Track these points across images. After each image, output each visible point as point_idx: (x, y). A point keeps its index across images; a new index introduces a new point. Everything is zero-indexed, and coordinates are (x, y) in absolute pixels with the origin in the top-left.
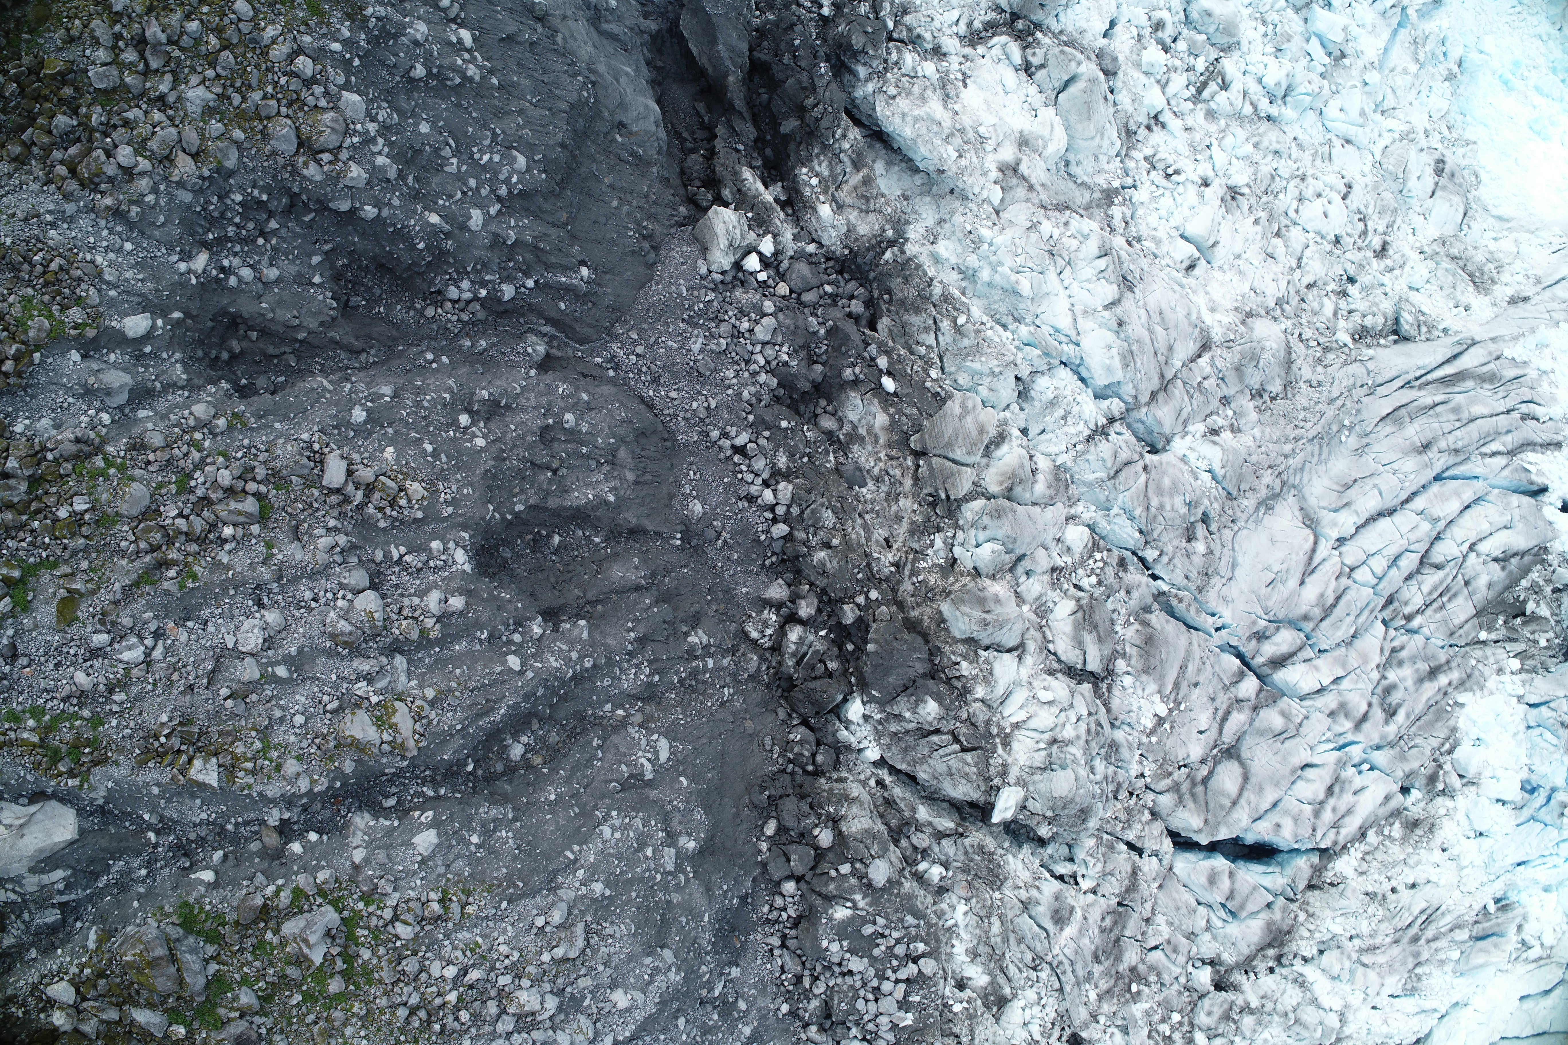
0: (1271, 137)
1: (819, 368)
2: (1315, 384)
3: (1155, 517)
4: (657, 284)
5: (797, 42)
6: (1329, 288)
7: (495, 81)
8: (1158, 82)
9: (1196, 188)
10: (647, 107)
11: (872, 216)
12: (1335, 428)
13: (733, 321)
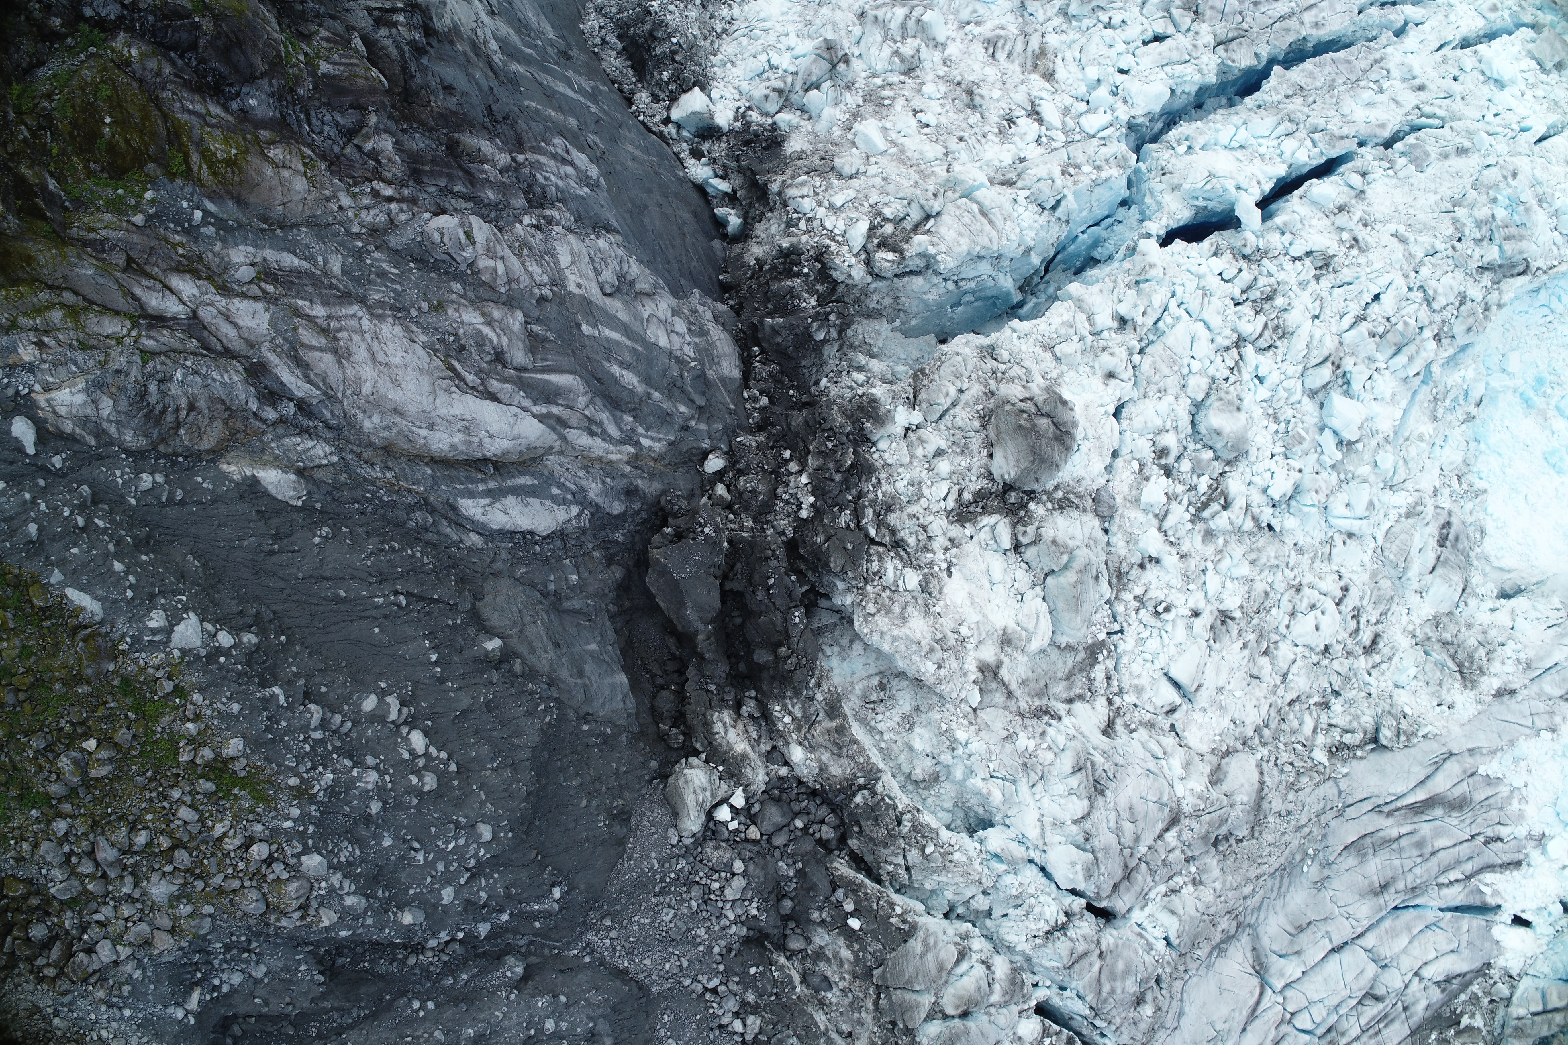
0: (1270, 551)
1: (788, 904)
2: (1284, 813)
3: (1106, 1000)
4: (630, 858)
5: (771, 581)
6: (1312, 701)
7: (453, 767)
8: (1156, 516)
9: (1185, 620)
10: (613, 686)
11: (844, 761)
12: (1298, 857)
13: (703, 882)
